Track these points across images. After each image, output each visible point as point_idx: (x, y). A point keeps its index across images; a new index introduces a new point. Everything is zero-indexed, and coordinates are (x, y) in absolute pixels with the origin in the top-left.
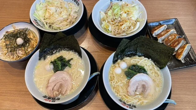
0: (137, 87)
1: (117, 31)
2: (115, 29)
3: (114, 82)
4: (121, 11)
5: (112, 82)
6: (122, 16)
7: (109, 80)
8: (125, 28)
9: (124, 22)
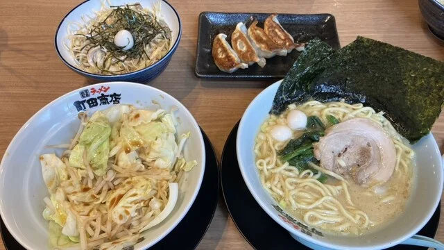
0: (346, 149)
1: (98, 231)
2: (93, 223)
3: (268, 164)
4: (113, 144)
5: (265, 162)
6: (121, 163)
7: (254, 159)
8: (127, 213)
9: (127, 187)
